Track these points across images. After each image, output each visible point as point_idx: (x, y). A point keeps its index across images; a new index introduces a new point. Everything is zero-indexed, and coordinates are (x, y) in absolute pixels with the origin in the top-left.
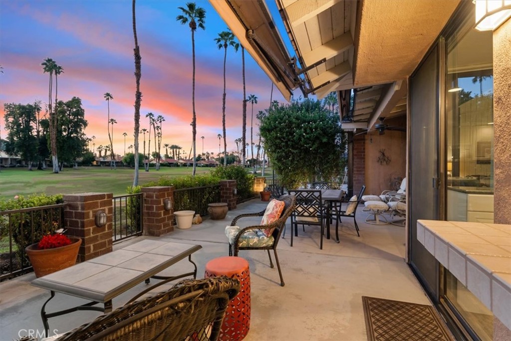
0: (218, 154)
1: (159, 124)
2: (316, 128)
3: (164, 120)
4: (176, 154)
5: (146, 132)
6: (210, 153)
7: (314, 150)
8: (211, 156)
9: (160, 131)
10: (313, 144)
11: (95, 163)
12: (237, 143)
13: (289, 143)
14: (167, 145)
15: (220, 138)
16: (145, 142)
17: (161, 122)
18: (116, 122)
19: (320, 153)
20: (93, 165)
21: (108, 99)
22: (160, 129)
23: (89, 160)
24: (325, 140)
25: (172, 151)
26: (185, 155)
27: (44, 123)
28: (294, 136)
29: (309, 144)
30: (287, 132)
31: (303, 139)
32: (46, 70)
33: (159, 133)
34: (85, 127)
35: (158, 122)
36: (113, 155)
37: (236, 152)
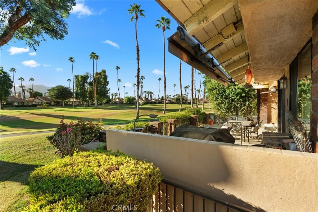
0: (173, 96)
1: (142, 81)
2: (238, 89)
3: (145, 78)
4: (150, 97)
5: (135, 85)
6: (169, 95)
7: (238, 99)
8: (170, 97)
9: (142, 84)
10: (237, 97)
11: (111, 103)
12: (185, 89)
13: (223, 96)
14: (145, 92)
15: (175, 87)
16: (135, 91)
17: (143, 79)
18: (121, 81)
19: (241, 101)
20: (110, 104)
21: (117, 69)
22: (143, 83)
23: (109, 102)
24: (243, 95)
25: (148, 95)
26: (155, 97)
27: (91, 84)
28: (226, 93)
29: (234, 96)
30: (222, 91)
31: (231, 94)
32: (91, 58)
33: (142, 85)
34: (108, 85)
35: (141, 80)
36: (119, 98)
37: (184, 94)
